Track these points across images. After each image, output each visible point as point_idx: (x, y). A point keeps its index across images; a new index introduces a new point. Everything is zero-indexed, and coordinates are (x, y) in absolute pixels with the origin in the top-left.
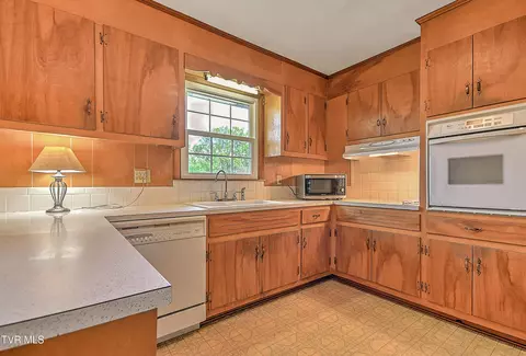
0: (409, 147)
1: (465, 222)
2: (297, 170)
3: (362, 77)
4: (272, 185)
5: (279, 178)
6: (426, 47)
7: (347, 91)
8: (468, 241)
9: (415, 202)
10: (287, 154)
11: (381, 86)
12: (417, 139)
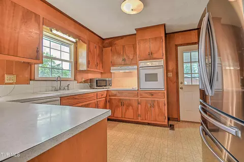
0: (133, 69)
1: (149, 93)
2: (90, 76)
3: (117, 42)
4: (80, 83)
5: (83, 80)
6: (138, 38)
7: (111, 46)
8: (150, 99)
9: (136, 87)
10: (89, 69)
11: (124, 47)
12: (136, 67)
